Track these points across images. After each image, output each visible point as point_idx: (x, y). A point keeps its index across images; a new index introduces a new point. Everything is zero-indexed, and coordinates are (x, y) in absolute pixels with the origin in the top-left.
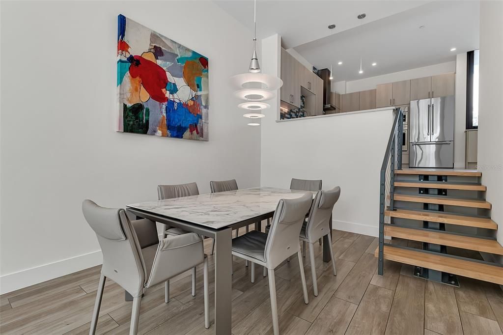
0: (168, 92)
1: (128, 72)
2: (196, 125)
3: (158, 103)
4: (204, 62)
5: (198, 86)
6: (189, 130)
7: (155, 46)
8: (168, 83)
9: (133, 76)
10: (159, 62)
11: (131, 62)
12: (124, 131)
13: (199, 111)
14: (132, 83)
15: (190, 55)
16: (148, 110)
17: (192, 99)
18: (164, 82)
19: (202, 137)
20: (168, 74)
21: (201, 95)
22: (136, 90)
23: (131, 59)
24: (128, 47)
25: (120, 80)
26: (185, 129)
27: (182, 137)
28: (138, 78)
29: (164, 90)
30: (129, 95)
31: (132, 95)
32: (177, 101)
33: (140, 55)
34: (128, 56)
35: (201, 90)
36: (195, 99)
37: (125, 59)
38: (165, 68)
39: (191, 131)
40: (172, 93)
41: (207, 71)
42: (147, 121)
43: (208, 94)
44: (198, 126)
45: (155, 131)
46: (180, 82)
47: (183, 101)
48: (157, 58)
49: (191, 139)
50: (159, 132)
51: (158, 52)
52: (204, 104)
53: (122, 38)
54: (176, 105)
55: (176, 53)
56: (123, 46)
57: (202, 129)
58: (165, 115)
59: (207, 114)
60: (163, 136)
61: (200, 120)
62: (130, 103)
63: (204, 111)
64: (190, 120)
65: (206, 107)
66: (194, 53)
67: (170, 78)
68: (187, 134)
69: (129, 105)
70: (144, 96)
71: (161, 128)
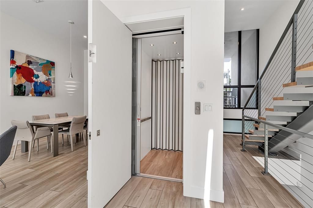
0: (35, 78)
1: (16, 72)
2: (49, 91)
3: (30, 83)
4: (53, 64)
5: (50, 74)
6: (45, 93)
7: (28, 61)
8: (35, 75)
9: (18, 73)
10: (30, 67)
11: (17, 68)
12: (14, 95)
13: (50, 85)
14: (17, 76)
15: (45, 62)
16: (25, 87)
17: (47, 80)
18: (33, 74)
19: (52, 95)
20: (34, 71)
21: (51, 78)
22: (19, 79)
23: (17, 67)
24: (16, 62)
25: (12, 76)
26: (43, 93)
27: (42, 96)
28: (20, 74)
29: (32, 78)
30: (16, 81)
31: (17, 81)
32: (39, 82)
33: (21, 65)
34: (16, 66)
35: (51, 76)
36: (48, 80)
37: (14, 67)
38: (33, 69)
39: (46, 94)
40: (36, 78)
41: (54, 67)
42: (25, 91)
43: (55, 77)
44: (50, 91)
45: (28, 95)
46: (41, 74)
47: (42, 81)
48: (29, 65)
49: (46, 96)
50: (31, 95)
51: (30, 63)
52: (52, 81)
53: (13, 59)
54: (38, 83)
55: (38, 62)
56: (13, 62)
57: (52, 92)
58: (33, 87)
59: (54, 85)
60: (32, 96)
61: (51, 88)
62: (17, 84)
63: (53, 84)
64: (46, 89)
65: (54, 83)
66: (47, 61)
67: (35, 72)
68: (44, 94)
69: (16, 85)
70: (23, 81)
71: (31, 93)
